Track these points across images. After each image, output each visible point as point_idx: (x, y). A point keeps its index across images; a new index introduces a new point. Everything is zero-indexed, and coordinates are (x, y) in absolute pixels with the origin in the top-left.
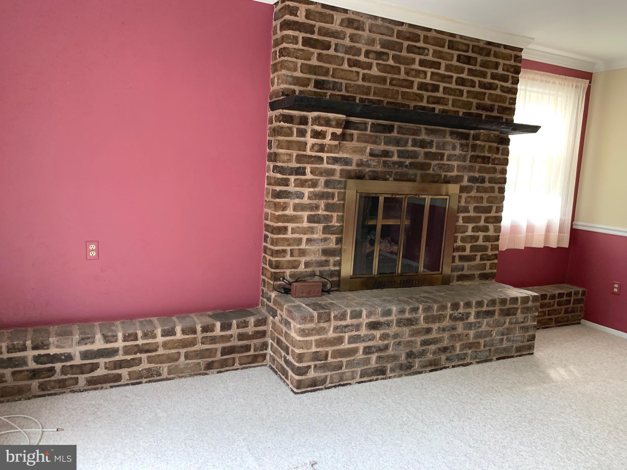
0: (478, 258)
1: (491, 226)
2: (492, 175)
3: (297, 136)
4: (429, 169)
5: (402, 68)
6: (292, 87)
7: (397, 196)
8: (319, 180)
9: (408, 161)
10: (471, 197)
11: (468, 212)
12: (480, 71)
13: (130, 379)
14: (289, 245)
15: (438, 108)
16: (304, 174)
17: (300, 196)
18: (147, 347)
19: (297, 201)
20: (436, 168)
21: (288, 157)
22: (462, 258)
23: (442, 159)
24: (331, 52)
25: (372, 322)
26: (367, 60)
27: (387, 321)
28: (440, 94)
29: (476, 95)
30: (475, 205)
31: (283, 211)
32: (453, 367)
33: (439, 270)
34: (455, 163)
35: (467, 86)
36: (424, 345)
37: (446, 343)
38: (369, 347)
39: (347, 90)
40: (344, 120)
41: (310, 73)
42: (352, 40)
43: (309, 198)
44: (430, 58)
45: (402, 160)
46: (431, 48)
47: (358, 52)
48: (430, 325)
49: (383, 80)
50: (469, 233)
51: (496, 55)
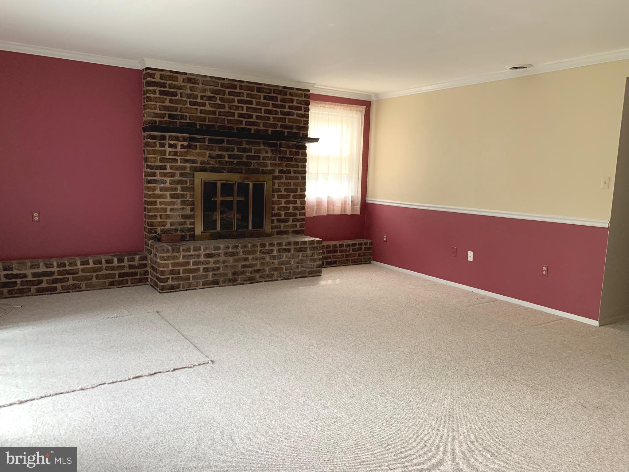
0: (291, 220)
1: (298, 201)
2: (295, 169)
3: (159, 147)
4: (251, 165)
5: (226, 105)
6: (154, 119)
7: (229, 182)
8: (176, 172)
9: (236, 161)
10: (282, 182)
11: (281, 192)
12: (280, 104)
13: (63, 290)
14: (158, 212)
15: (253, 128)
16: (165, 169)
17: (164, 182)
18: (71, 271)
19: (162, 185)
20: (255, 165)
21: (154, 159)
22: (279, 221)
23: (259, 159)
24: (178, 97)
25: (207, 253)
26: (202, 101)
27: (218, 253)
28: (254, 120)
29: (279, 120)
30: (285, 187)
31: (153, 191)
32: (265, 281)
33: (263, 228)
34: (269, 162)
35: (272, 114)
36: (244, 268)
37: (259, 267)
38: (207, 268)
39: (190, 119)
40: (188, 137)
41: (165, 110)
42: (191, 90)
43: (170, 183)
44: (245, 98)
45: (232, 160)
46: (245, 92)
47: (196, 97)
48: (247, 256)
49: (214, 113)
50: (283, 205)
51: (291, 94)
